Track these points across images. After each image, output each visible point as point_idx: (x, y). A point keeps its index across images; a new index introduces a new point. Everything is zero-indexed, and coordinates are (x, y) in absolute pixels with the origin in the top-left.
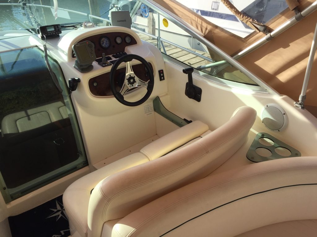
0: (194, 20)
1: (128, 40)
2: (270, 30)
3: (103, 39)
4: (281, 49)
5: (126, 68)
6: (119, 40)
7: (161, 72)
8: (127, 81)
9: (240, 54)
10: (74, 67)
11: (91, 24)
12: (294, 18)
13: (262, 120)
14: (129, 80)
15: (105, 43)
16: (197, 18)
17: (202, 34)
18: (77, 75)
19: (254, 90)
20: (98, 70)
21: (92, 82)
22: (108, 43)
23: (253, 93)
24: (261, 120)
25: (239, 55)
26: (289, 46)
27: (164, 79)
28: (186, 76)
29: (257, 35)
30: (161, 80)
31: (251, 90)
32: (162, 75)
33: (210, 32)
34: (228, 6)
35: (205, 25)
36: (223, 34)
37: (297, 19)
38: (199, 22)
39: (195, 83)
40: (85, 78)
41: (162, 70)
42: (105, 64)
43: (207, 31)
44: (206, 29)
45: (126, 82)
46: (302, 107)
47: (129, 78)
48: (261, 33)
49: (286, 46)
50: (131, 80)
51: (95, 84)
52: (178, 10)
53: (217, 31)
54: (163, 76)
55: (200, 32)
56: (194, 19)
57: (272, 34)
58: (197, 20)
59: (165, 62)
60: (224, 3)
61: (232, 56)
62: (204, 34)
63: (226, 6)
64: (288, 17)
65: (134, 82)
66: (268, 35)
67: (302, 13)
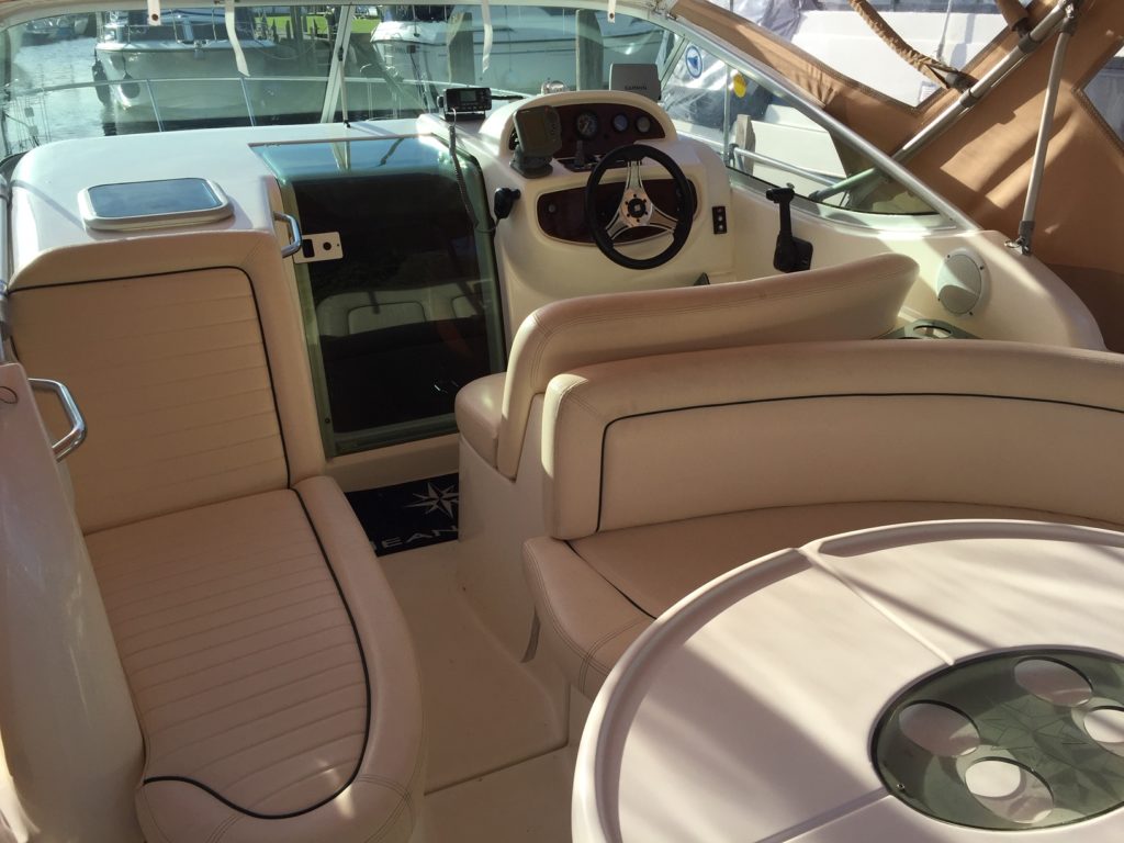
0: (803, 71)
1: (644, 127)
2: (972, 82)
3: (582, 117)
4: (998, 126)
5: (624, 183)
6: (620, 124)
7: (719, 214)
8: (626, 207)
9: (905, 147)
10: (512, 166)
11: (562, 86)
12: (1017, 47)
13: (938, 293)
14: (631, 205)
15: (588, 127)
16: (810, 66)
17: (820, 103)
18: (516, 181)
19: (928, 228)
20: (564, 179)
21: (545, 202)
22: (593, 126)
23: (928, 233)
24: (934, 294)
25: (904, 151)
26: (1014, 116)
27: (725, 231)
28: (775, 208)
29: (944, 99)
30: (716, 231)
31: (925, 229)
32: (720, 219)
33: (839, 96)
34: (881, 33)
35: (827, 81)
36: (868, 101)
37: (1024, 48)
38: (814, 75)
39: (797, 232)
40: (531, 191)
41: (723, 208)
42: (579, 166)
43: (833, 95)
44: (831, 90)
45: (623, 209)
46: (1024, 250)
47: (633, 200)
48: (954, 92)
49: (1007, 117)
50: (636, 208)
51: (551, 209)
52: (778, 56)
53: (854, 94)
54: (724, 223)
55: (814, 97)
56: (804, 68)
57: (973, 89)
58: (810, 71)
59: (731, 190)
60: (873, 27)
61: (890, 154)
62: (825, 102)
63: (877, 32)
64: (1008, 48)
65: (643, 211)
66: (966, 93)
67: (1032, 33)
